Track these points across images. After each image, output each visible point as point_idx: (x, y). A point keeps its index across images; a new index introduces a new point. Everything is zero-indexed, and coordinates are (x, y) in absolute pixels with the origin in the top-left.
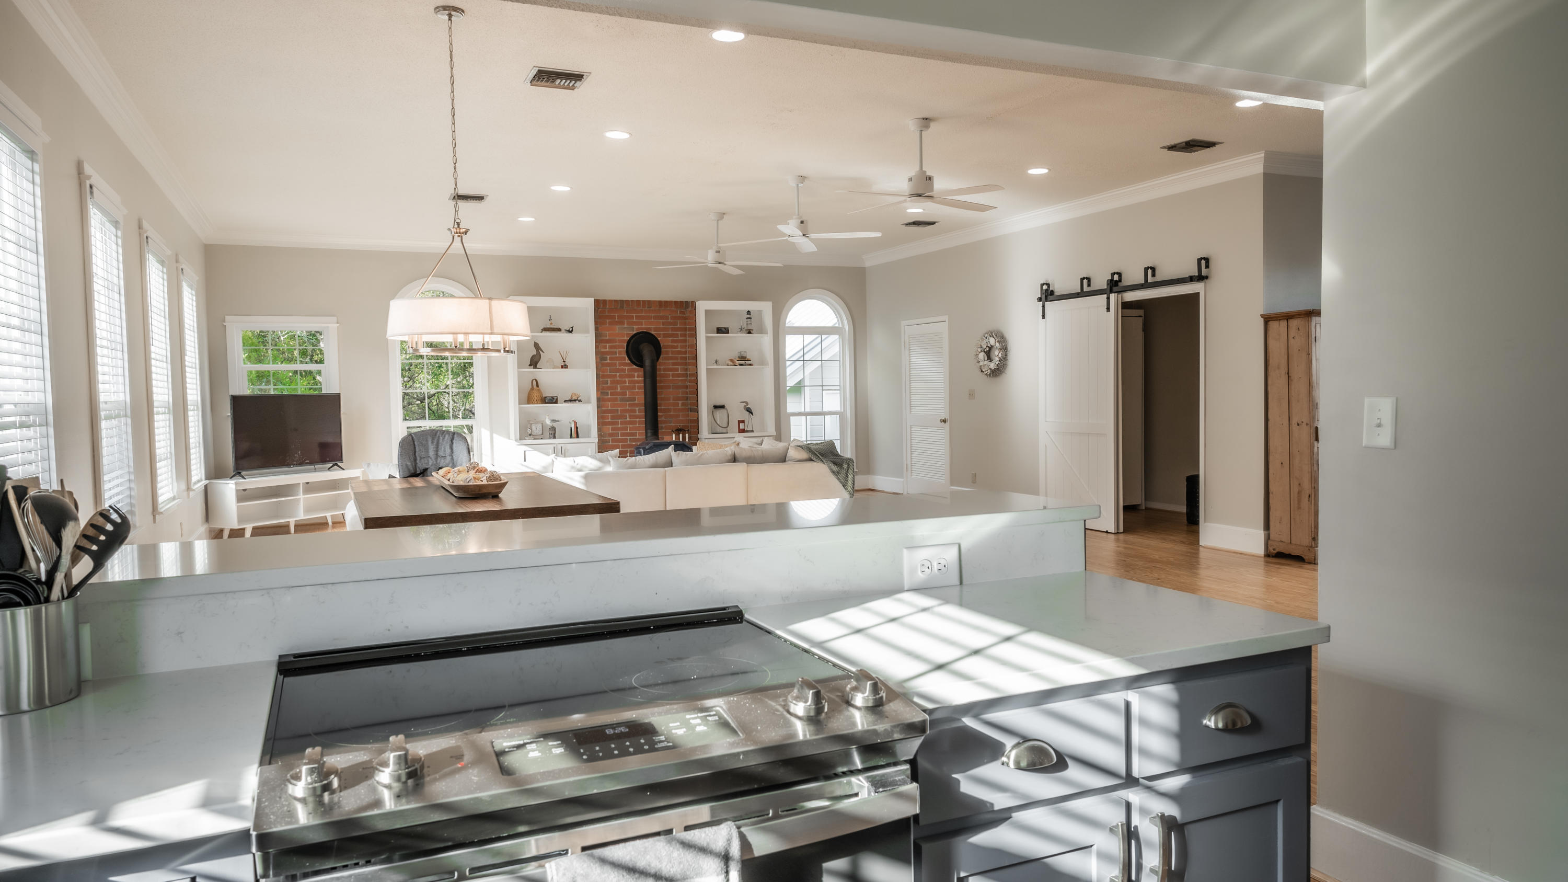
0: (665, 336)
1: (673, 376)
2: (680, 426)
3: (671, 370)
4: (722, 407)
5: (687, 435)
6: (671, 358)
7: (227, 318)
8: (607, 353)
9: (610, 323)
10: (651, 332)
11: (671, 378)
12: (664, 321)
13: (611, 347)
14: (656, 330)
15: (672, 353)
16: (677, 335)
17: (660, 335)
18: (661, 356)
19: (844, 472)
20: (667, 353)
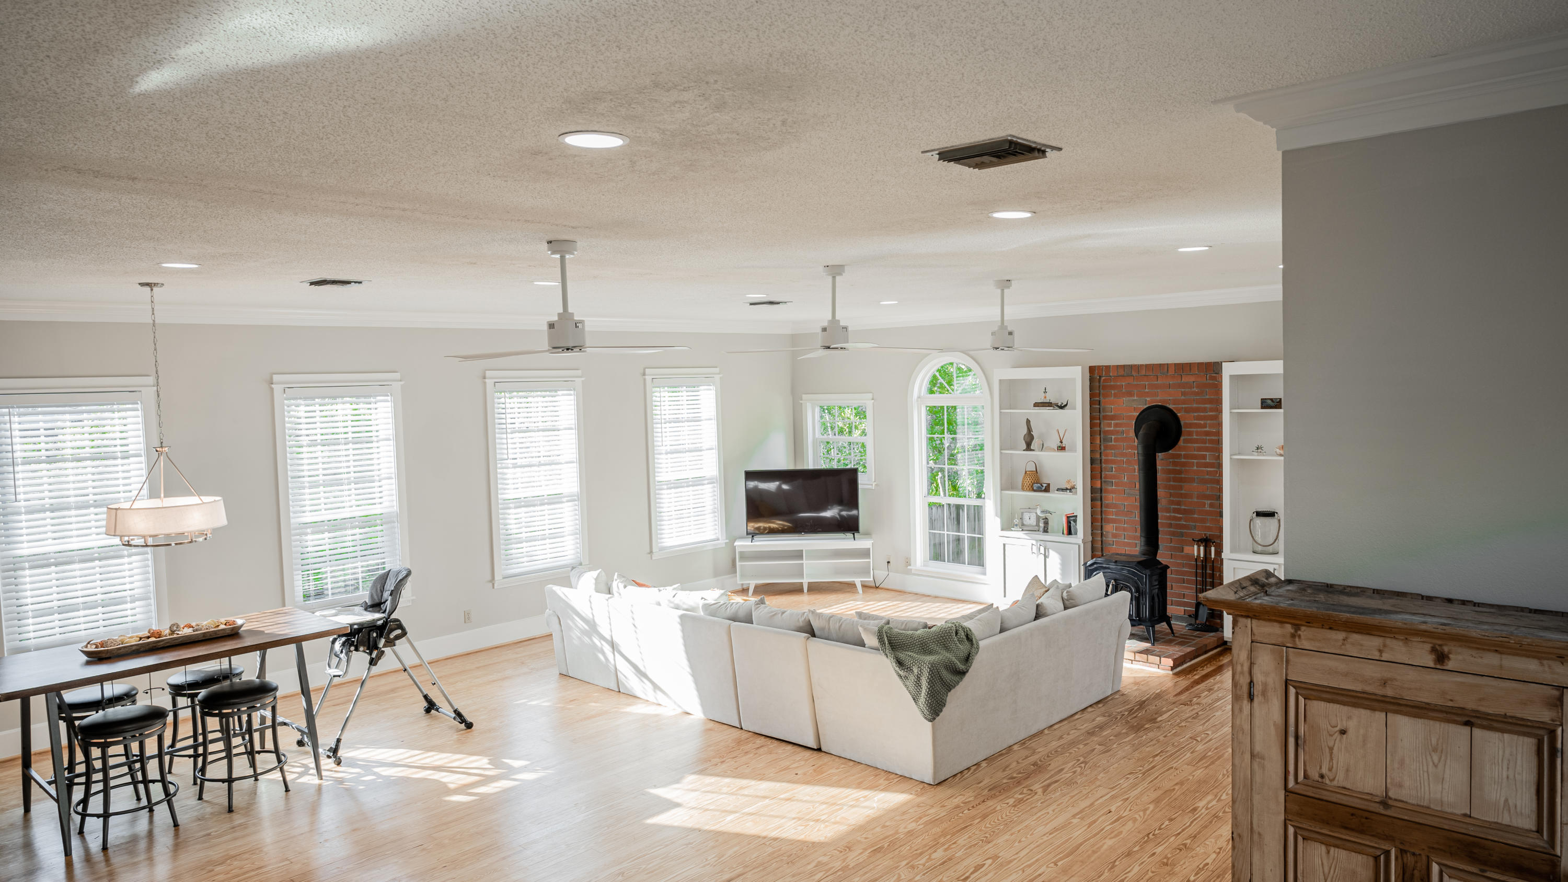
0: (1187, 410)
1: (1199, 465)
2: (1205, 534)
3: (1195, 457)
4: (1271, 514)
5: (1213, 549)
6: (1196, 441)
7: (804, 396)
8: (1112, 433)
9: (1115, 395)
10: (1168, 405)
11: (1195, 468)
12: (1187, 390)
13: (1116, 425)
14: (1175, 402)
15: (1198, 433)
16: (1205, 410)
17: (1180, 410)
18: (1182, 438)
19: (912, 678)
20: (1190, 433)
